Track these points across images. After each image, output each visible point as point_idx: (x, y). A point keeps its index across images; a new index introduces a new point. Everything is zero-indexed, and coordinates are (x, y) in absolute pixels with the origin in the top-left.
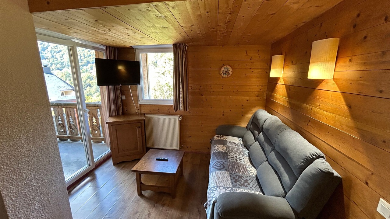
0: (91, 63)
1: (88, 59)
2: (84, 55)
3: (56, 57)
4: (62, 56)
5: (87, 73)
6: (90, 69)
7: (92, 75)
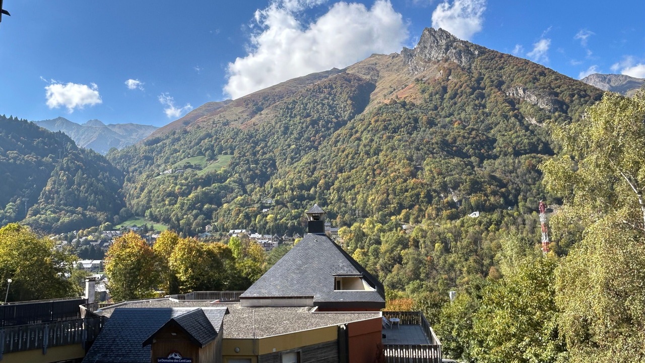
0: (406, 209)
1: (402, 197)
2: (394, 190)
3: (345, 200)
4: (354, 196)
5: (397, 230)
6: (404, 222)
7: (407, 236)
